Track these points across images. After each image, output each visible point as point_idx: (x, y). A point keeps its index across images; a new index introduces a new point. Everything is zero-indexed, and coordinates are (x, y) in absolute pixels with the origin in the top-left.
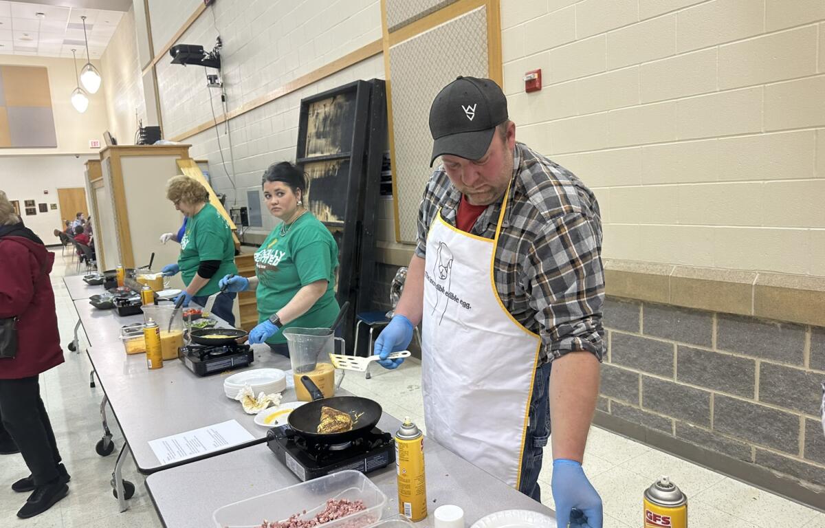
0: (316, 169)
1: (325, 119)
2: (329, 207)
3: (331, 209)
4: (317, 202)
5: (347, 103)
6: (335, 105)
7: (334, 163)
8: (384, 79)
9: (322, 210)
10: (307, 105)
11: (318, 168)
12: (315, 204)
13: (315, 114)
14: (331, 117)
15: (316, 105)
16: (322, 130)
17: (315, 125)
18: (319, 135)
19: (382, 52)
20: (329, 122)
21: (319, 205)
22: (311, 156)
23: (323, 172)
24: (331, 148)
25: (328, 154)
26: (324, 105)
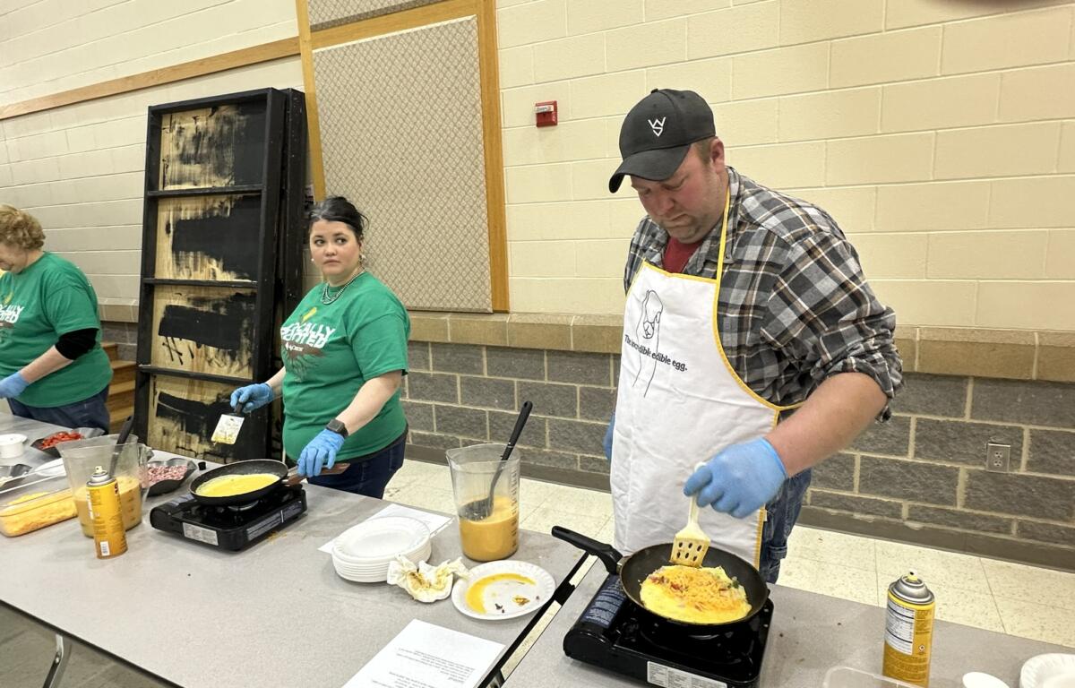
0: (183, 207)
1: (198, 138)
2: (218, 260)
3: (221, 264)
4: (192, 254)
5: (242, 118)
6: (217, 119)
7: (223, 198)
8: (304, 91)
9: (203, 265)
10: (158, 116)
11: (189, 206)
12: (187, 257)
13: (176, 129)
14: (210, 135)
15: (177, 117)
16: (193, 152)
17: (177, 145)
18: (184, 159)
19: (299, 54)
20: (205, 141)
21: (195, 258)
22: (170, 188)
23: (200, 212)
24: (214, 178)
25: (208, 186)
26: (195, 118)
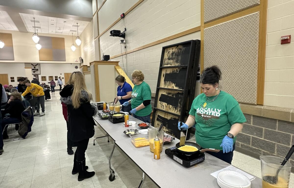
0: (168, 70)
1: (173, 54)
2: (174, 84)
3: (175, 85)
4: (168, 82)
5: (184, 48)
6: (178, 49)
7: (177, 68)
8: (200, 40)
9: (171, 85)
10: (164, 49)
11: (169, 70)
12: (167, 82)
13: (168, 52)
14: (176, 53)
15: (168, 49)
16: (171, 57)
17: (168, 55)
18: (169, 59)
19: (200, 30)
20: (174, 54)
21: (169, 83)
22: (165, 66)
23: (171, 72)
24: (175, 63)
25: (174, 65)
26: (172, 49)
